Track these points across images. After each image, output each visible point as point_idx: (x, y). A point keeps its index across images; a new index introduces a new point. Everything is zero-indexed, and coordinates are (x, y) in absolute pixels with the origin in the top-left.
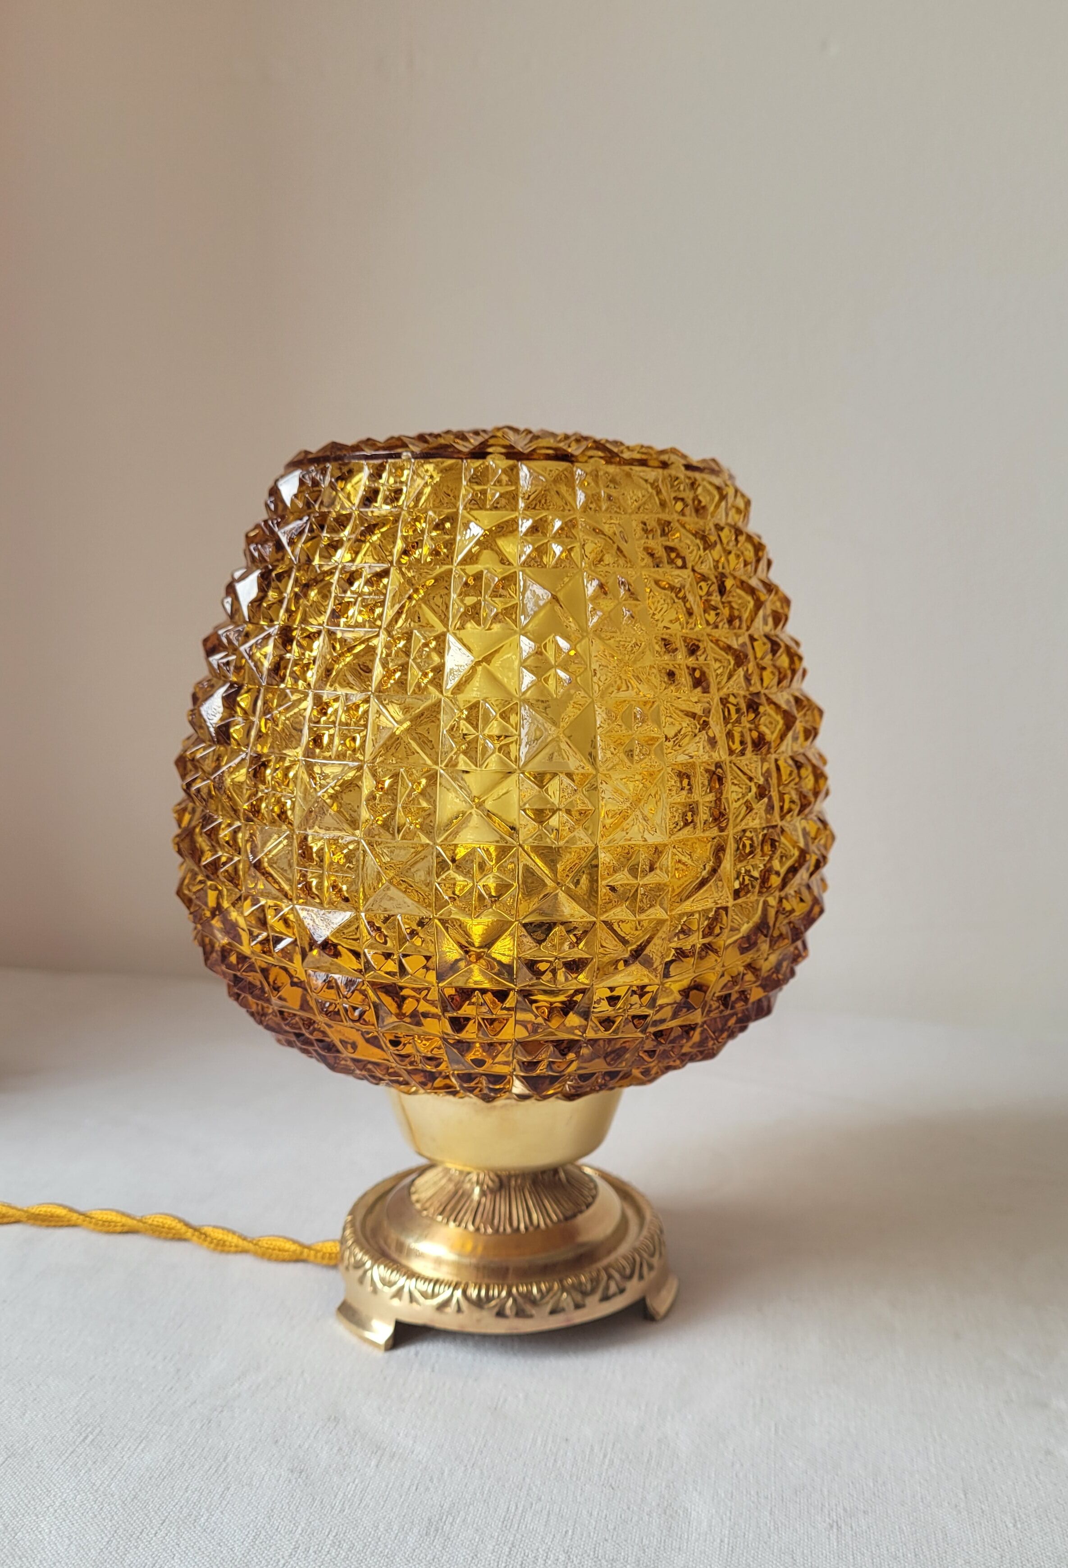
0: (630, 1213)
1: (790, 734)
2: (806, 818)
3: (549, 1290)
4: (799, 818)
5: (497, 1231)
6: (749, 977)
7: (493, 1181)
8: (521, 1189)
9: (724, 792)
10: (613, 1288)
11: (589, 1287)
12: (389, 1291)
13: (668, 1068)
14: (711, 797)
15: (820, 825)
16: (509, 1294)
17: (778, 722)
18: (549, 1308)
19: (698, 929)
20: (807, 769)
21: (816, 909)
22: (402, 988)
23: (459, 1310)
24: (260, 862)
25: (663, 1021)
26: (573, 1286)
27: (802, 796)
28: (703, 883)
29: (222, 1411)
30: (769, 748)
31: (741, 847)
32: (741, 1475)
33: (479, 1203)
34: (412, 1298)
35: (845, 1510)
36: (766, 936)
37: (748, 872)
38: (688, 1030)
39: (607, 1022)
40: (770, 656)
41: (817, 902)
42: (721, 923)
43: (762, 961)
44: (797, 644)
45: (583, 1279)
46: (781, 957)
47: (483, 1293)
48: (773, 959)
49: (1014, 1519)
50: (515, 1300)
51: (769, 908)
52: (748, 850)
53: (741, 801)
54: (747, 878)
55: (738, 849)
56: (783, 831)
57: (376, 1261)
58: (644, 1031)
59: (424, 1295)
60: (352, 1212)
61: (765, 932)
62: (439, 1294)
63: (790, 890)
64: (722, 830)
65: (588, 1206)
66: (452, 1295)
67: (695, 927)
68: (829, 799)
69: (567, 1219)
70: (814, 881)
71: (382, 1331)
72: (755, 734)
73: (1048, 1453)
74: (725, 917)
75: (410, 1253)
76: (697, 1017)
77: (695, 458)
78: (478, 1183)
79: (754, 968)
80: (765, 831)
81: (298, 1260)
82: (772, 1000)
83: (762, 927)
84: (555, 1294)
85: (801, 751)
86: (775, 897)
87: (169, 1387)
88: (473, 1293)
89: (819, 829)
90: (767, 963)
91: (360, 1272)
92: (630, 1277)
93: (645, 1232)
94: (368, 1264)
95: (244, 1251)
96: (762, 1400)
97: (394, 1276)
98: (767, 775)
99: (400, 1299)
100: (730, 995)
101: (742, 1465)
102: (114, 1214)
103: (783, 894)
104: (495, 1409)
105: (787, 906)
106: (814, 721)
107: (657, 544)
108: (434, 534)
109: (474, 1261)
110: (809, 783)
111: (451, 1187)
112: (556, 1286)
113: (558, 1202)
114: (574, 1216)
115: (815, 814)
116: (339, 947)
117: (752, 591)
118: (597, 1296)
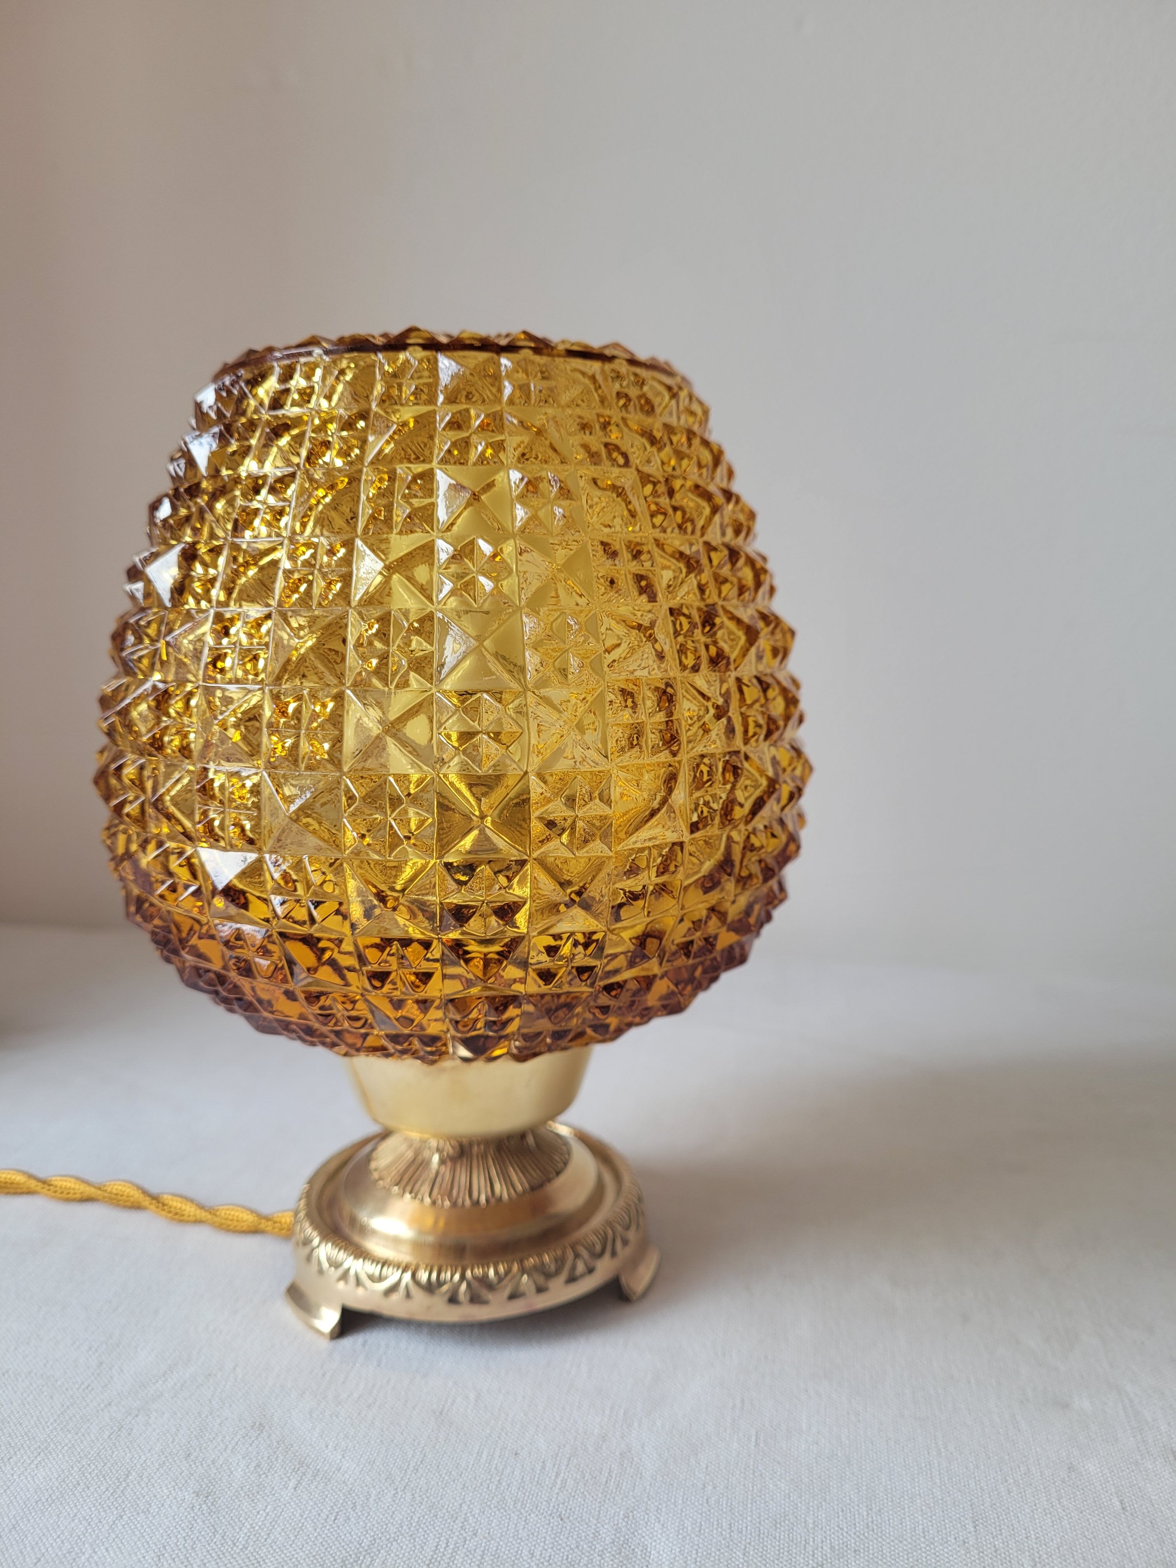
0: (608, 1179)
1: (753, 650)
2: (775, 744)
3: (507, 1273)
4: (767, 743)
5: (454, 1204)
6: (714, 922)
7: (453, 1147)
8: (484, 1156)
9: (675, 713)
10: (581, 1267)
11: (553, 1268)
12: (334, 1273)
13: (630, 1025)
14: (661, 717)
15: (794, 754)
16: (463, 1277)
17: (740, 638)
18: (507, 1292)
19: (648, 866)
20: (774, 690)
21: (792, 847)
22: (319, 940)
23: (408, 1295)
24: (160, 799)
25: (616, 972)
26: (535, 1268)
27: (771, 720)
28: (653, 813)
29: (137, 1416)
30: (728, 664)
31: (698, 775)
32: (712, 1501)
33: (437, 1173)
34: (358, 1282)
35: (832, 1548)
36: (729, 875)
37: (706, 804)
38: (648, 982)
39: (547, 976)
40: (728, 566)
41: (793, 839)
42: (675, 860)
43: (728, 904)
44: (764, 559)
45: (546, 1258)
46: (752, 899)
47: (434, 1275)
48: (743, 901)
49: (1034, 1560)
50: (469, 1285)
51: (733, 844)
52: (705, 778)
53: (696, 726)
54: (705, 810)
55: (695, 776)
56: (747, 758)
57: (325, 1238)
58: (592, 985)
59: (371, 1278)
60: (311, 1182)
61: (729, 871)
62: (386, 1278)
63: (759, 822)
64: (674, 754)
65: (558, 1173)
66: (400, 1280)
67: (643, 865)
68: (804, 726)
69: (533, 1189)
70: (789, 816)
71: (329, 1318)
72: (713, 651)
73: (1071, 1468)
74: (680, 853)
75: (363, 1230)
76: (653, 967)
77: (642, 355)
78: (438, 1150)
79: (719, 912)
80: (727, 758)
81: (255, 1231)
82: (747, 947)
83: (726, 865)
84: (514, 1277)
85: (768, 671)
86: (740, 831)
87: (86, 1384)
88: (423, 1276)
89: (792, 758)
90: (735, 906)
91: (307, 1250)
92: (601, 1255)
93: (621, 1203)
94: (316, 1241)
95: (198, 1222)
96: (743, 1401)
97: (341, 1255)
98: (727, 696)
99: (346, 1282)
100: (692, 942)
101: (715, 1488)
102: (73, 1180)
103: (750, 827)
104: (441, 1413)
105: (755, 841)
106: (785, 641)
107: (595, 441)
108: (344, 433)
109: (430, 1239)
110: (778, 707)
111: (410, 1154)
112: (515, 1267)
113: (524, 1170)
114: (541, 1185)
115: (787, 741)
116: (248, 895)
117: (707, 496)
118: (563, 1277)
